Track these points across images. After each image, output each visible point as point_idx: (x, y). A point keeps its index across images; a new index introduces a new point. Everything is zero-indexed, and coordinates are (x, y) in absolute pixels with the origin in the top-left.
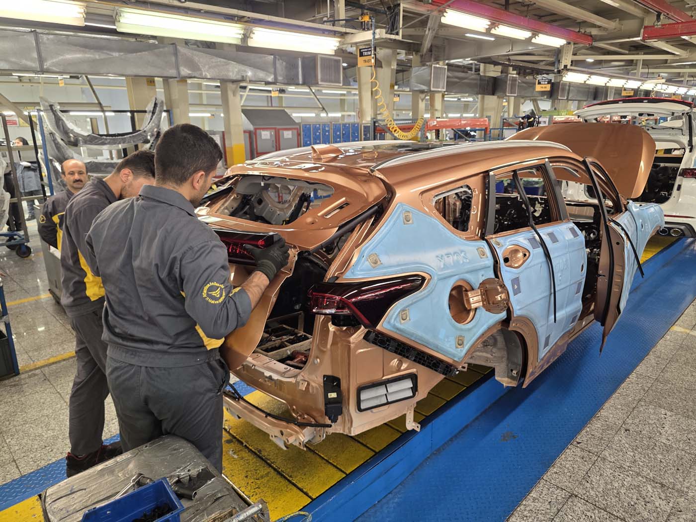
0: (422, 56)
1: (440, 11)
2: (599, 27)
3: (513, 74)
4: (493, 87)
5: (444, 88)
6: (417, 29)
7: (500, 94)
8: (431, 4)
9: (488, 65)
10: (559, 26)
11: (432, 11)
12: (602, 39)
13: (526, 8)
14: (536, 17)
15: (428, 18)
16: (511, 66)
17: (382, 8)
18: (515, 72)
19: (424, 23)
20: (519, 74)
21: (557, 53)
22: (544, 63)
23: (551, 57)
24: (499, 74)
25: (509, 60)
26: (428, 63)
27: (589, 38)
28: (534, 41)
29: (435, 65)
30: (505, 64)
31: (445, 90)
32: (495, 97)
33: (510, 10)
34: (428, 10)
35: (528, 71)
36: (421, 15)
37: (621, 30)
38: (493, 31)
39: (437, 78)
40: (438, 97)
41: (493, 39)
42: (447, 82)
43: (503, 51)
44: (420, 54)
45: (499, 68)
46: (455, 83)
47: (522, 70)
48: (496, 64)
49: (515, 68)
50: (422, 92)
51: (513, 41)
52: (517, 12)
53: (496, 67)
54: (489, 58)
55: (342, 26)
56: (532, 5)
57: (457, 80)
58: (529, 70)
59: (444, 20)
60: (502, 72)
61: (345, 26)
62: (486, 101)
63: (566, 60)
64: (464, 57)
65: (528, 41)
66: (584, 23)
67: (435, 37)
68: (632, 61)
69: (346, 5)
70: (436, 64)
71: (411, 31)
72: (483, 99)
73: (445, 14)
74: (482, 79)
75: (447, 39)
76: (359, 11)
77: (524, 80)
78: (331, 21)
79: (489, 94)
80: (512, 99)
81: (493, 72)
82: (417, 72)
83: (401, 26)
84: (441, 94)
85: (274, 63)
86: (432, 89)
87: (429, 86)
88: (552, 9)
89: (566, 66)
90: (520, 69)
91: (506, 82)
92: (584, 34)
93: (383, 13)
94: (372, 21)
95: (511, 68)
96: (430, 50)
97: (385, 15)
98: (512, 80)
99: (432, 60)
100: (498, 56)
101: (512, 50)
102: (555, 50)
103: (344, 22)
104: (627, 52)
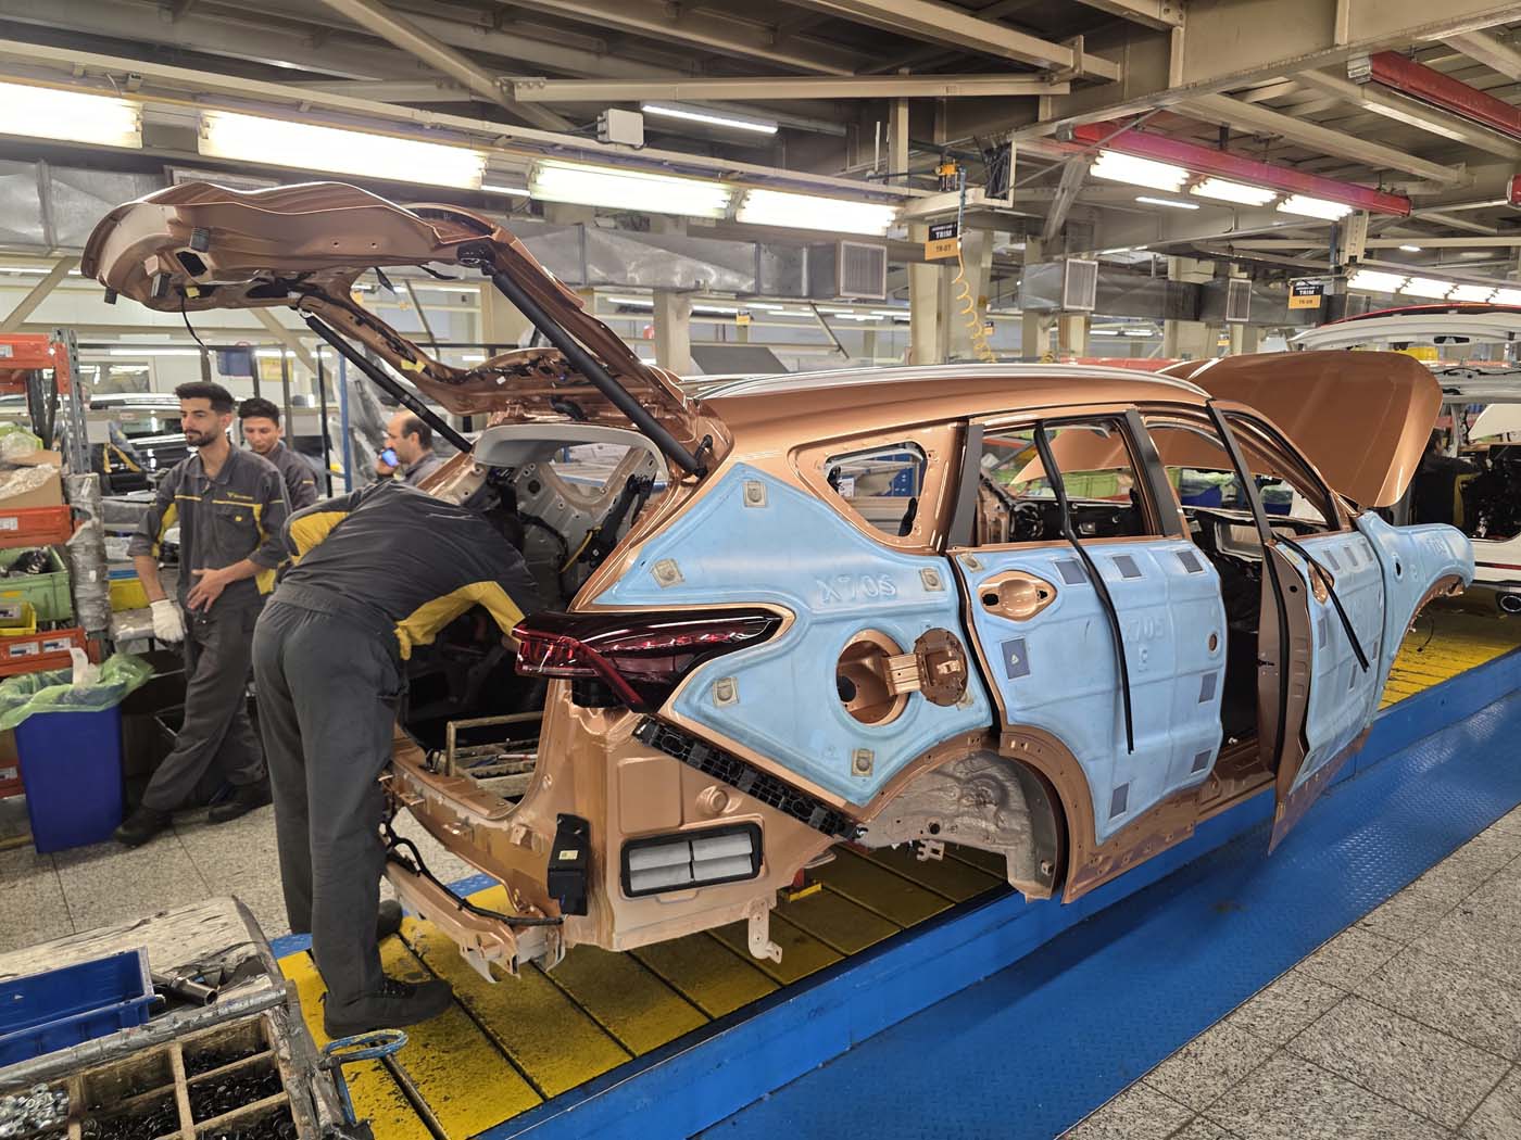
0: (1044, 243)
1: (1088, 155)
2: (1423, 179)
3: (1239, 277)
4: (1198, 303)
5: (1090, 305)
6: (1039, 190)
7: (1211, 318)
8: (1070, 142)
9: (1183, 259)
10: (1336, 179)
11: (1072, 155)
12: (1429, 203)
13: (1263, 145)
14: (1287, 163)
15: (1061, 169)
16: (1237, 260)
17: (976, 152)
18: (1245, 275)
19: (1053, 178)
20: (1253, 278)
21: (1335, 231)
22: (1308, 254)
23: (1323, 243)
24: (1211, 278)
25: (1231, 248)
26: (1056, 257)
27: (1404, 201)
28: (1281, 208)
29: (1073, 260)
30: (1222, 257)
31: (1093, 309)
32: (1201, 325)
33: (1230, 151)
34: (1065, 154)
35: (1273, 271)
36: (1050, 163)
37: (1471, 185)
38: (1196, 191)
39: (1076, 286)
40: (1076, 325)
41: (1195, 207)
42: (1097, 293)
43: (1218, 231)
44: (1040, 239)
45: (1209, 266)
46: (1114, 296)
47: (1259, 270)
48: (1201, 256)
49: (1245, 265)
50: (1045, 312)
51: (1237, 211)
52: (1246, 154)
53: (1203, 263)
54: (1188, 245)
55: (902, 185)
56: (1275, 139)
57: (1119, 290)
58: (1273, 269)
59: (1095, 171)
60: (1215, 275)
61: (909, 185)
62: (1180, 335)
63: (1355, 245)
64: (1132, 244)
65: (1269, 209)
66: (1389, 173)
67: (1074, 206)
68: (1508, 248)
69: (909, 149)
70: (1076, 257)
71: (1027, 195)
72: (1174, 328)
73: (1098, 160)
74: (1172, 287)
75: (1099, 209)
76: (938, 158)
77: (1264, 290)
78: (881, 177)
79: (1187, 319)
80: (1239, 329)
81: (1198, 273)
82: (1036, 273)
83: (1012, 183)
84: (1082, 318)
85: (757, 258)
86: (1066, 307)
87: (1060, 299)
88: (1320, 146)
89: (1353, 259)
90: (1255, 269)
91: (1225, 294)
92: (1391, 194)
93: (978, 161)
94: (959, 176)
95: (1236, 267)
96: (1063, 231)
97: (981, 166)
98: (1238, 290)
99: (1067, 250)
100: (1208, 240)
101: (1236, 228)
102: (1329, 227)
103: (906, 177)
104: (1495, 231)
